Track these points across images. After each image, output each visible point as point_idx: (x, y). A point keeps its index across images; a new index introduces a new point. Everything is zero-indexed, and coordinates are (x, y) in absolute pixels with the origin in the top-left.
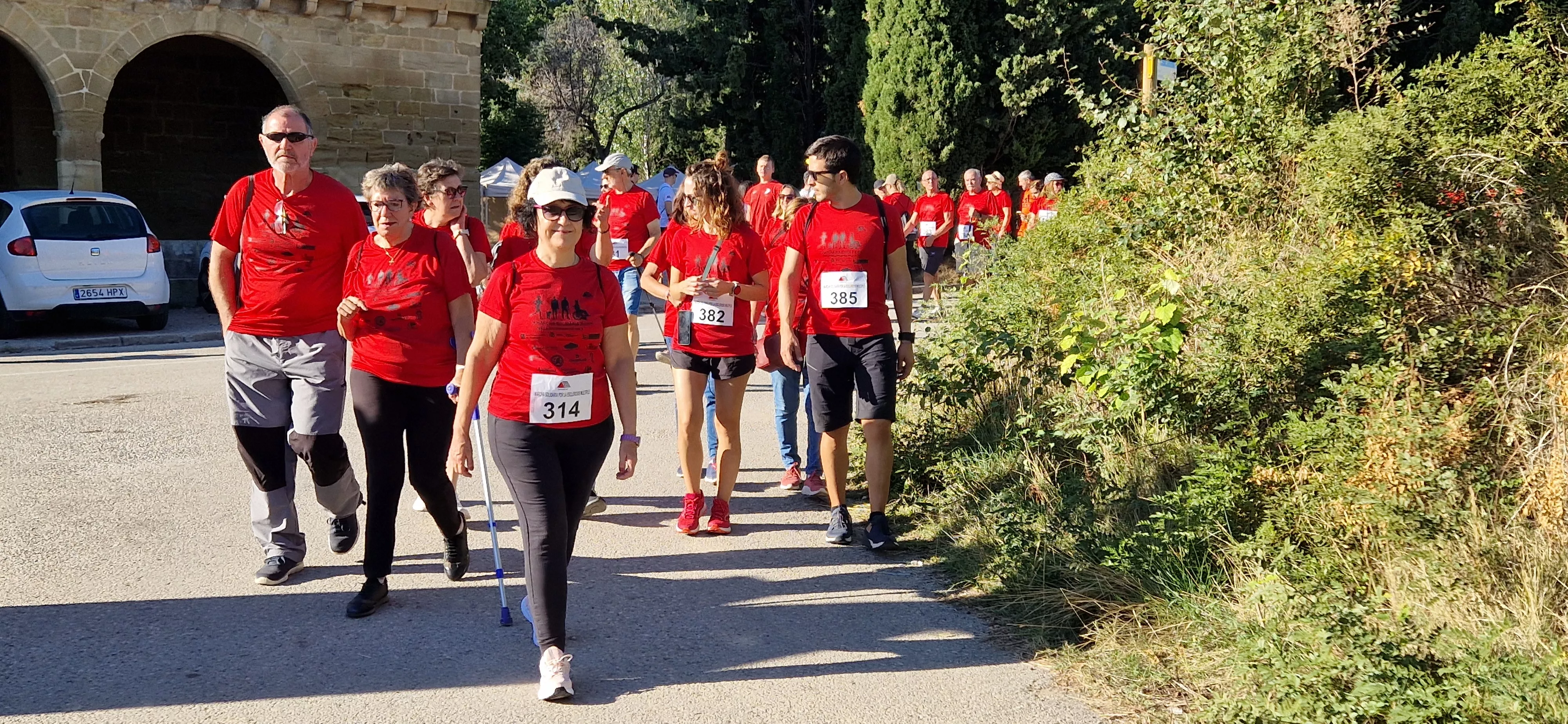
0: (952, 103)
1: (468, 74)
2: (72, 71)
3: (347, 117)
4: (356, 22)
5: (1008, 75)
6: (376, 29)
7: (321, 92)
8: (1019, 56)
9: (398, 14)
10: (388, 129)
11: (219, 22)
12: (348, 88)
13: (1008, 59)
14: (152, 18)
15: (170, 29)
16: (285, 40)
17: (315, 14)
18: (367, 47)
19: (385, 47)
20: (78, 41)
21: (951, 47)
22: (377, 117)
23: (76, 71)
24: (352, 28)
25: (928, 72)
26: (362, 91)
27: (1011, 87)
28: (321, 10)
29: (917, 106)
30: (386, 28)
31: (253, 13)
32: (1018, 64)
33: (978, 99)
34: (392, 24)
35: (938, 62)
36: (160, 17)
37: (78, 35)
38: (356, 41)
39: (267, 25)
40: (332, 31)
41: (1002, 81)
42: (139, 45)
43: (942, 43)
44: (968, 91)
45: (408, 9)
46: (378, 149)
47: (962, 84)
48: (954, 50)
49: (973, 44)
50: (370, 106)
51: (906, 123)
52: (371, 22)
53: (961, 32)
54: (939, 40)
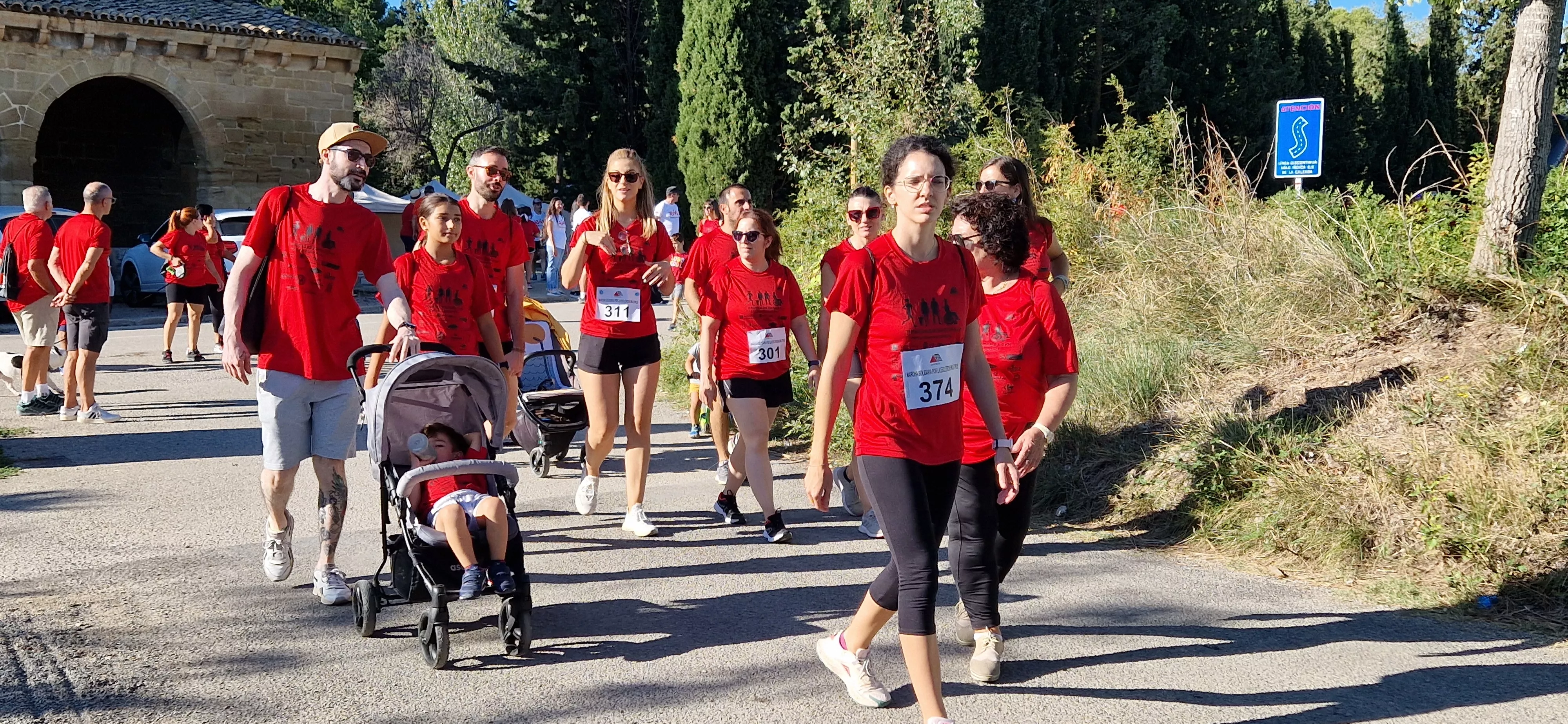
0: (746, 139)
1: (343, 109)
2: (10, 106)
3: (240, 145)
4: (248, 66)
5: (790, 118)
6: (265, 72)
7: (219, 124)
8: (798, 103)
9: (284, 60)
10: (275, 155)
11: (133, 64)
12: (242, 121)
13: (790, 105)
14: (77, 62)
15: (92, 72)
16: (188, 80)
17: (214, 60)
18: (258, 87)
19: (272, 87)
20: (16, 81)
21: (744, 95)
22: (266, 145)
23: (14, 106)
24: (245, 71)
25: (727, 115)
26: (254, 124)
27: (792, 127)
28: (219, 57)
29: (718, 141)
30: (274, 70)
31: (161, 58)
32: (797, 110)
33: (767, 136)
34: (278, 68)
35: (734, 107)
36: (84, 61)
37: (16, 76)
38: (248, 81)
39: (174, 68)
40: (229, 73)
41: (785, 123)
42: (67, 85)
43: (737, 91)
44: (759, 130)
45: (293, 55)
46: (268, 171)
47: (753, 125)
48: (747, 97)
49: (762, 93)
50: (260, 135)
51: (710, 155)
52: (262, 66)
53: (753, 83)
54: (735, 89)
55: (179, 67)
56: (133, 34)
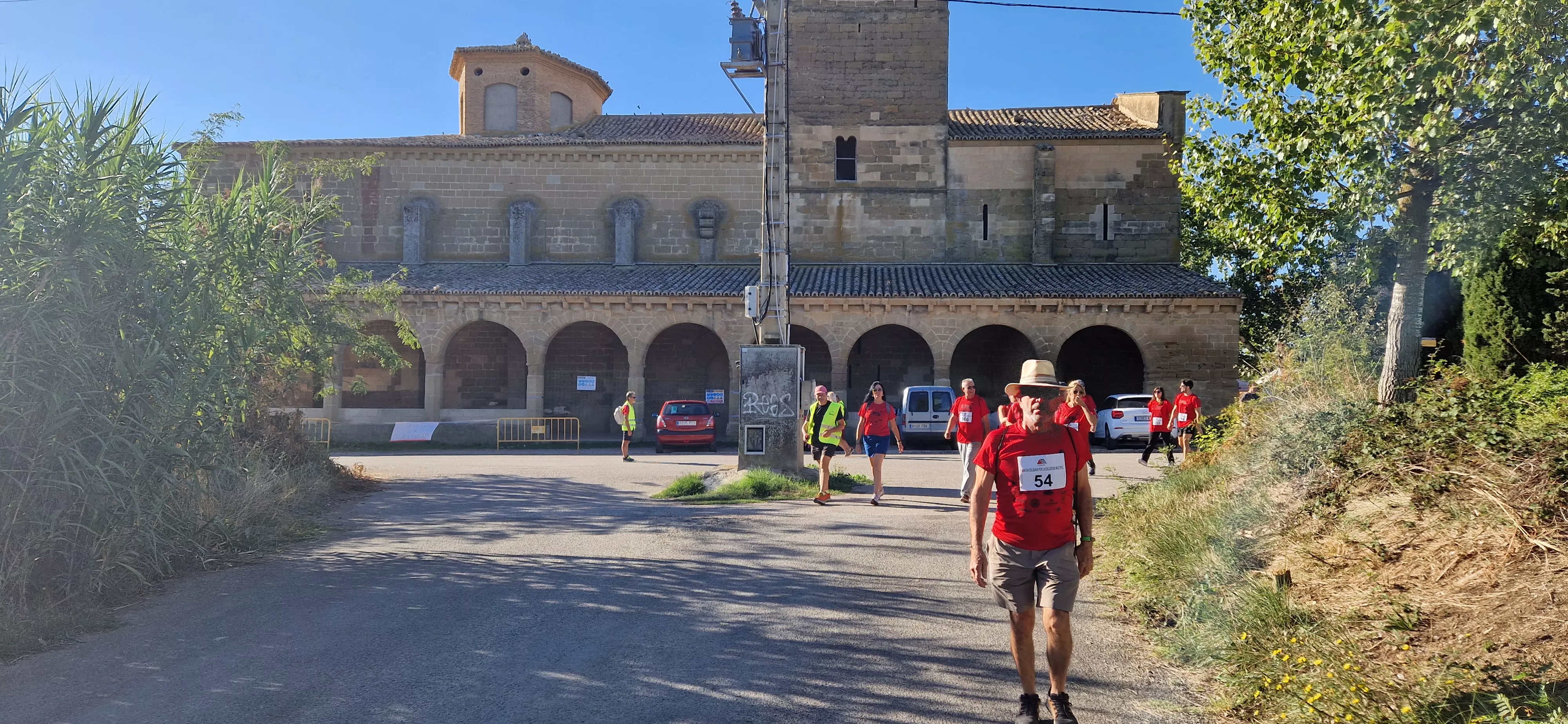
0: (1512, 339)
1: (1231, 334)
3: (1166, 357)
4: (1171, 314)
6: (1181, 316)
7: (1155, 347)
10: (1187, 363)
11: (1108, 318)
12: (1167, 344)
14: (1078, 320)
15: (1085, 324)
16: (1137, 325)
17: (1150, 313)
18: (1177, 325)
19: (1186, 324)
21: (1509, 308)
22: (1182, 357)
24: (1169, 317)
25: (1495, 323)
26: (1174, 345)
28: (1153, 310)
29: (1490, 342)
30: (1187, 315)
31: (1122, 314)
33: (1529, 337)
34: (1189, 313)
35: (1502, 318)
36: (1081, 319)
38: (1171, 323)
39: (1129, 318)
40: (1158, 319)
44: (1522, 333)
45: (1198, 306)
47: (1518, 330)
48: (1512, 310)
50: (1178, 352)
51: (1484, 350)
52: (1179, 313)
53: (1516, 300)
54: (1503, 305)
55: (1132, 317)
56: (1105, 303)
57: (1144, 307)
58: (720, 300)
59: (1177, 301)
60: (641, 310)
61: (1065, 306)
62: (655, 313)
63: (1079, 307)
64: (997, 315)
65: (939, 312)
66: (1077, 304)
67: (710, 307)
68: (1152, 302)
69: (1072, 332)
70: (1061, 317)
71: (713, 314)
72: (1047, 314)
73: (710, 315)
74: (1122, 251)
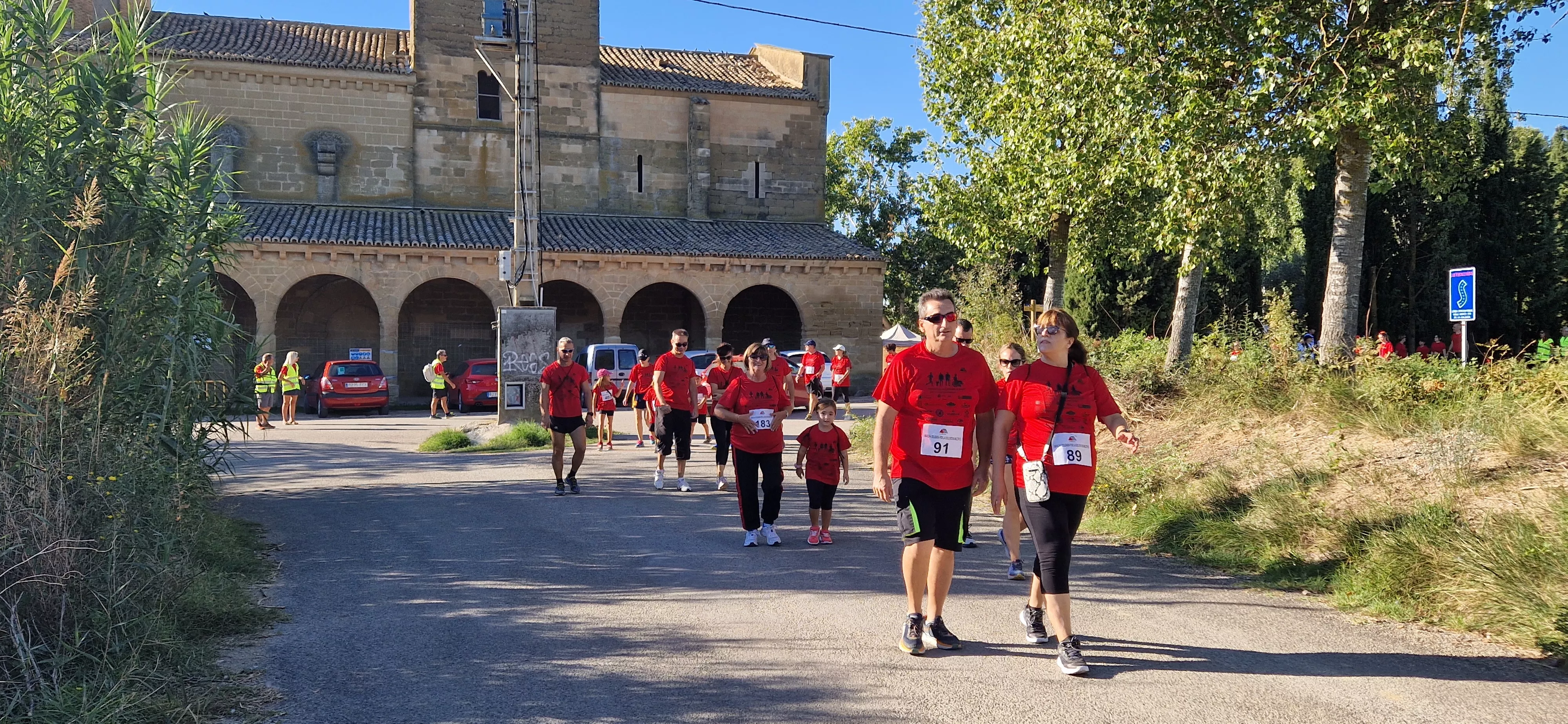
2: (712, 302)
3: (822, 316)
4: (827, 275)
6: (835, 278)
7: (811, 306)
9: (845, 270)
11: (769, 278)
12: (823, 303)
14: (741, 280)
15: (749, 284)
16: (796, 284)
17: (808, 274)
18: (831, 285)
19: (838, 286)
20: (715, 291)
22: (835, 316)
24: (825, 278)
26: (829, 304)
28: (811, 272)
30: (840, 277)
31: (784, 274)
33: (1108, 301)
34: (843, 274)
36: (745, 279)
37: (715, 288)
38: (827, 283)
39: (789, 279)
47: (1100, 295)
48: (1096, 279)
50: (834, 310)
52: (833, 275)
55: (792, 278)
56: (769, 263)
57: (803, 268)
58: (370, 250)
59: (832, 263)
60: (272, 259)
61: (732, 266)
62: (291, 262)
63: (744, 266)
64: (667, 272)
65: (610, 267)
66: (743, 264)
67: (357, 257)
68: (810, 263)
69: (738, 291)
70: (727, 275)
71: (360, 265)
72: (715, 273)
73: (357, 266)
74: (772, 209)
